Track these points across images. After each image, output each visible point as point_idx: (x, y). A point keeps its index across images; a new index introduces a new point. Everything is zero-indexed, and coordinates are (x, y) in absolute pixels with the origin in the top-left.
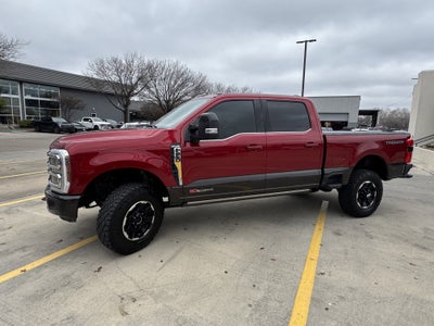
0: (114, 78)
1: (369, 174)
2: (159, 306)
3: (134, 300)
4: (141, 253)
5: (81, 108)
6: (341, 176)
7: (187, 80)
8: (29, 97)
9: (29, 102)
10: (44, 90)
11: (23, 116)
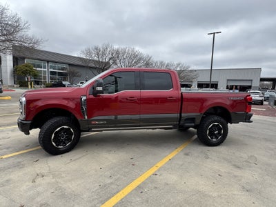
0: (96, 59)
1: (216, 118)
2: (53, 180)
3: (43, 176)
4: (63, 155)
5: (79, 76)
6: (194, 118)
7: (140, 59)
8: (52, 70)
9: (52, 73)
10: (60, 66)
11: (48, 81)
